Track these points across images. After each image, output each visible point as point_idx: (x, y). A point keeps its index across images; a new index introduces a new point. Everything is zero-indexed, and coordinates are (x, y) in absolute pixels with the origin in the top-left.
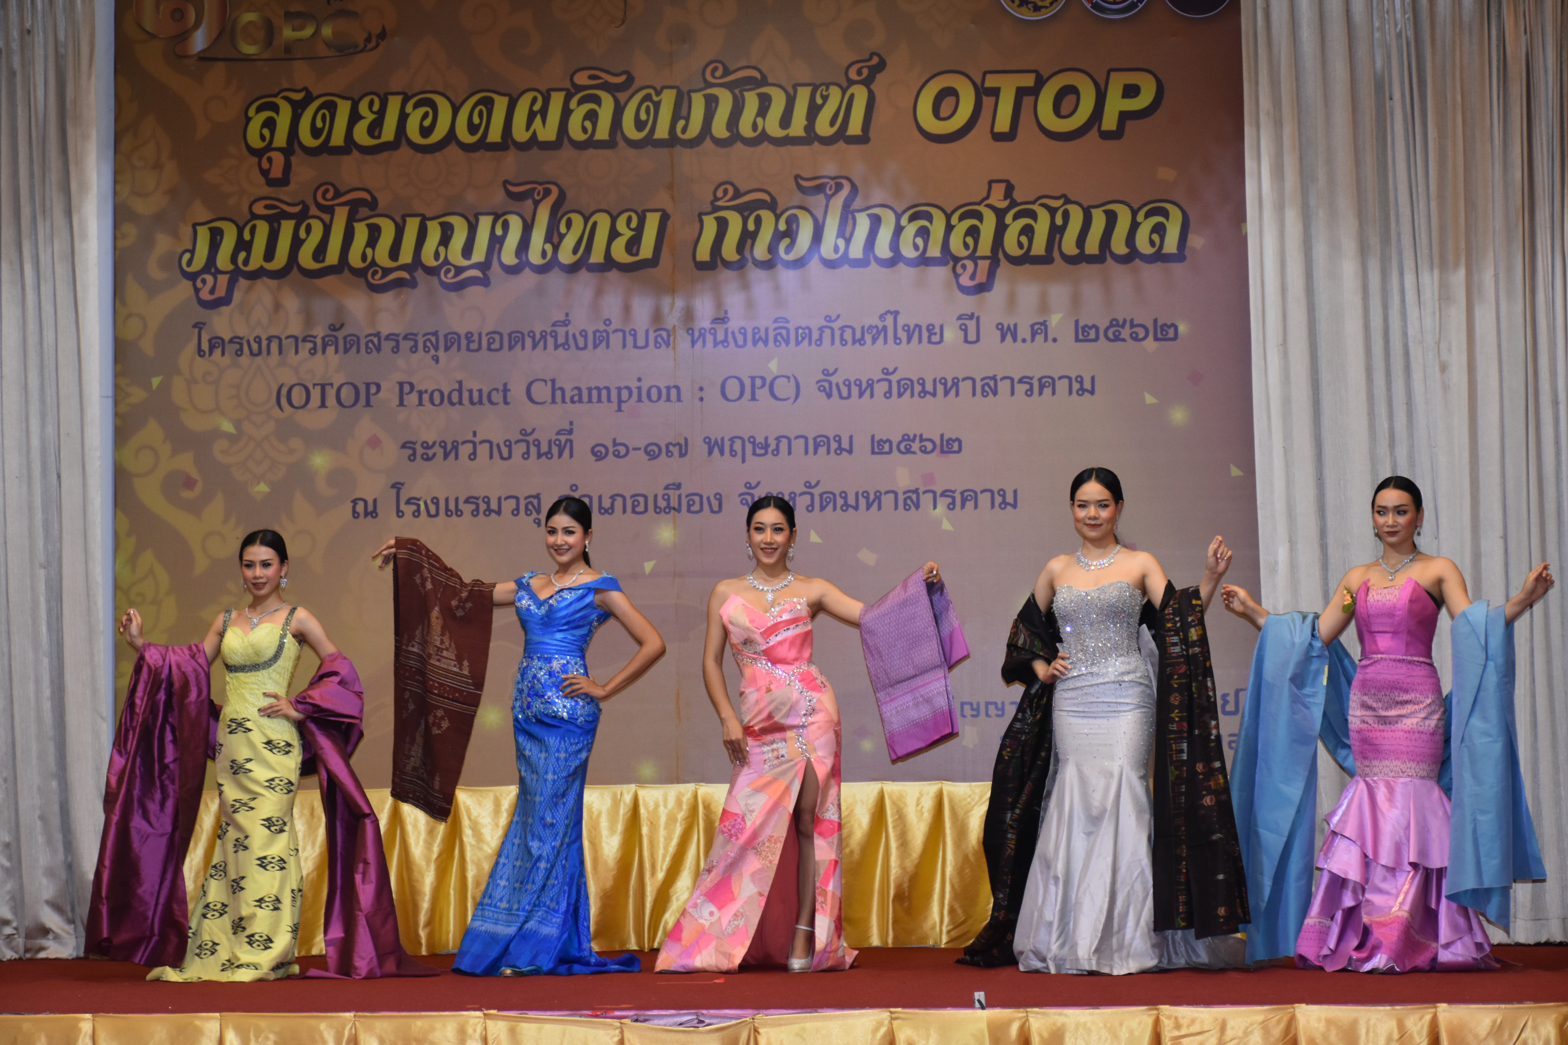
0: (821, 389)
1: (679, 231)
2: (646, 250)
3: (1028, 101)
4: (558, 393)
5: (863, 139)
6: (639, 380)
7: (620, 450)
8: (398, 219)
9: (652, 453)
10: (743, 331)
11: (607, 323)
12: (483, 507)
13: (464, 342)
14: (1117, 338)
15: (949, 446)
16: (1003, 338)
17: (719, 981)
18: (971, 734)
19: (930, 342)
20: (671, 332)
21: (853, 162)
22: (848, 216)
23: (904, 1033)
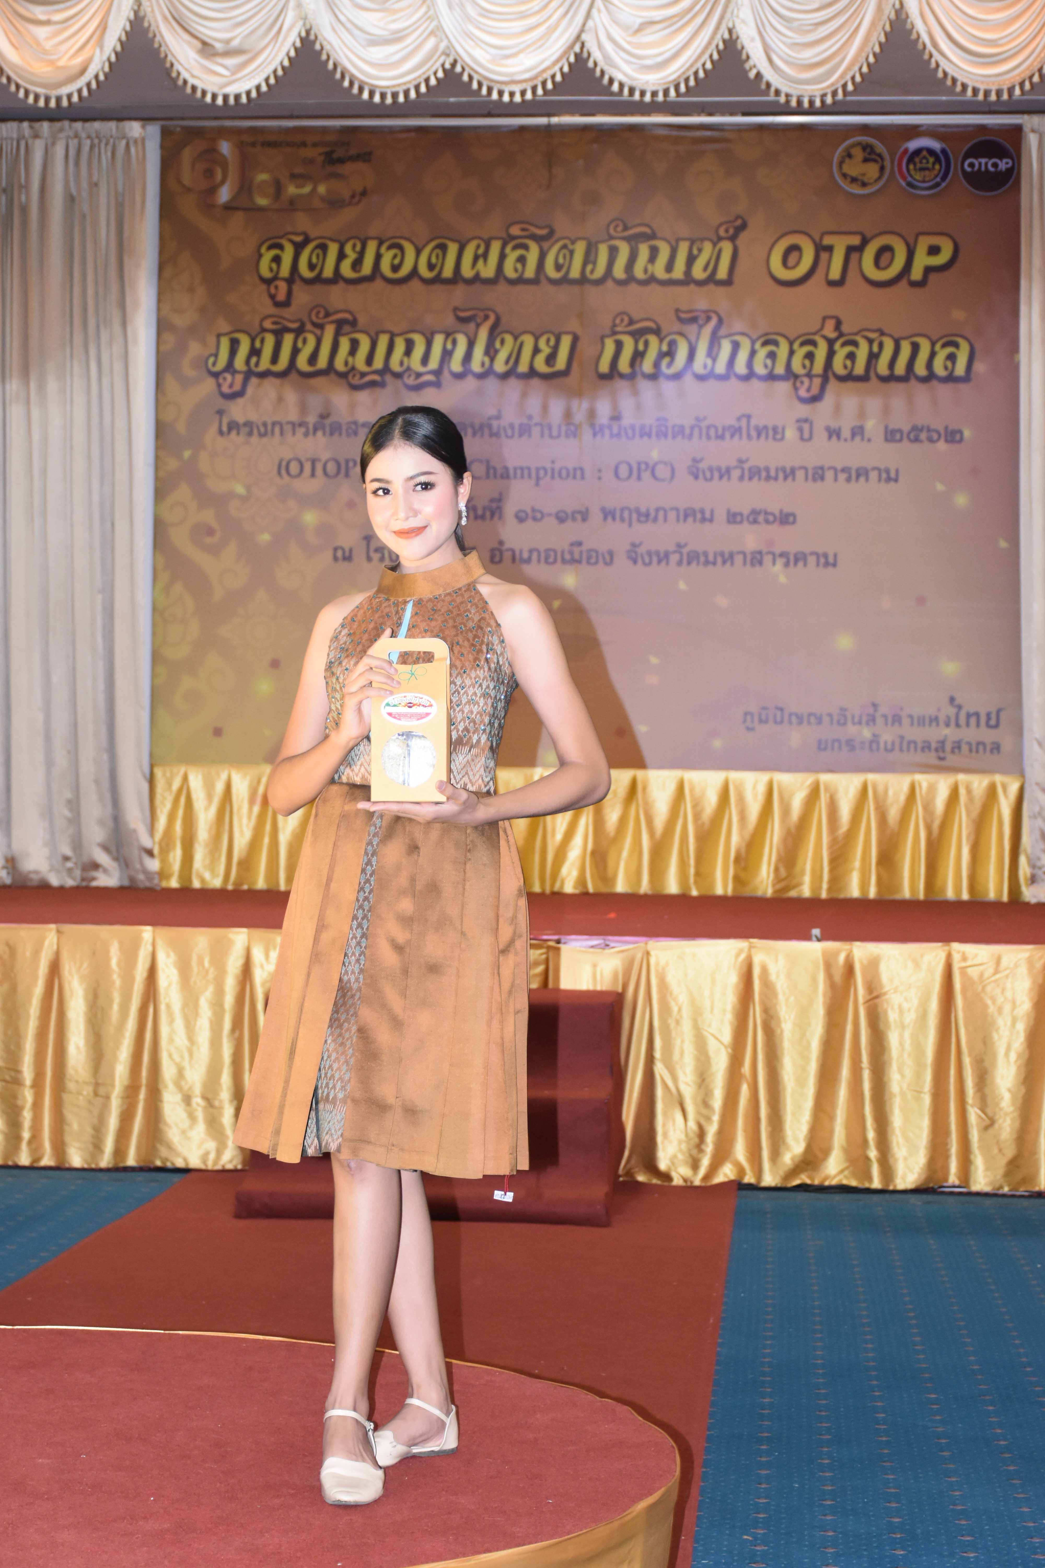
0: (691, 472)
1: (587, 349)
2: (561, 362)
3: (854, 256)
4: (492, 472)
5: (728, 282)
6: (553, 462)
7: (537, 516)
8: (373, 334)
9: (561, 518)
10: (633, 427)
11: (530, 417)
14: (917, 440)
15: (786, 519)
16: (830, 437)
17: (612, 915)
18: (796, 737)
19: (774, 439)
20: (578, 427)
21: (721, 300)
22: (715, 341)
23: (759, 958)
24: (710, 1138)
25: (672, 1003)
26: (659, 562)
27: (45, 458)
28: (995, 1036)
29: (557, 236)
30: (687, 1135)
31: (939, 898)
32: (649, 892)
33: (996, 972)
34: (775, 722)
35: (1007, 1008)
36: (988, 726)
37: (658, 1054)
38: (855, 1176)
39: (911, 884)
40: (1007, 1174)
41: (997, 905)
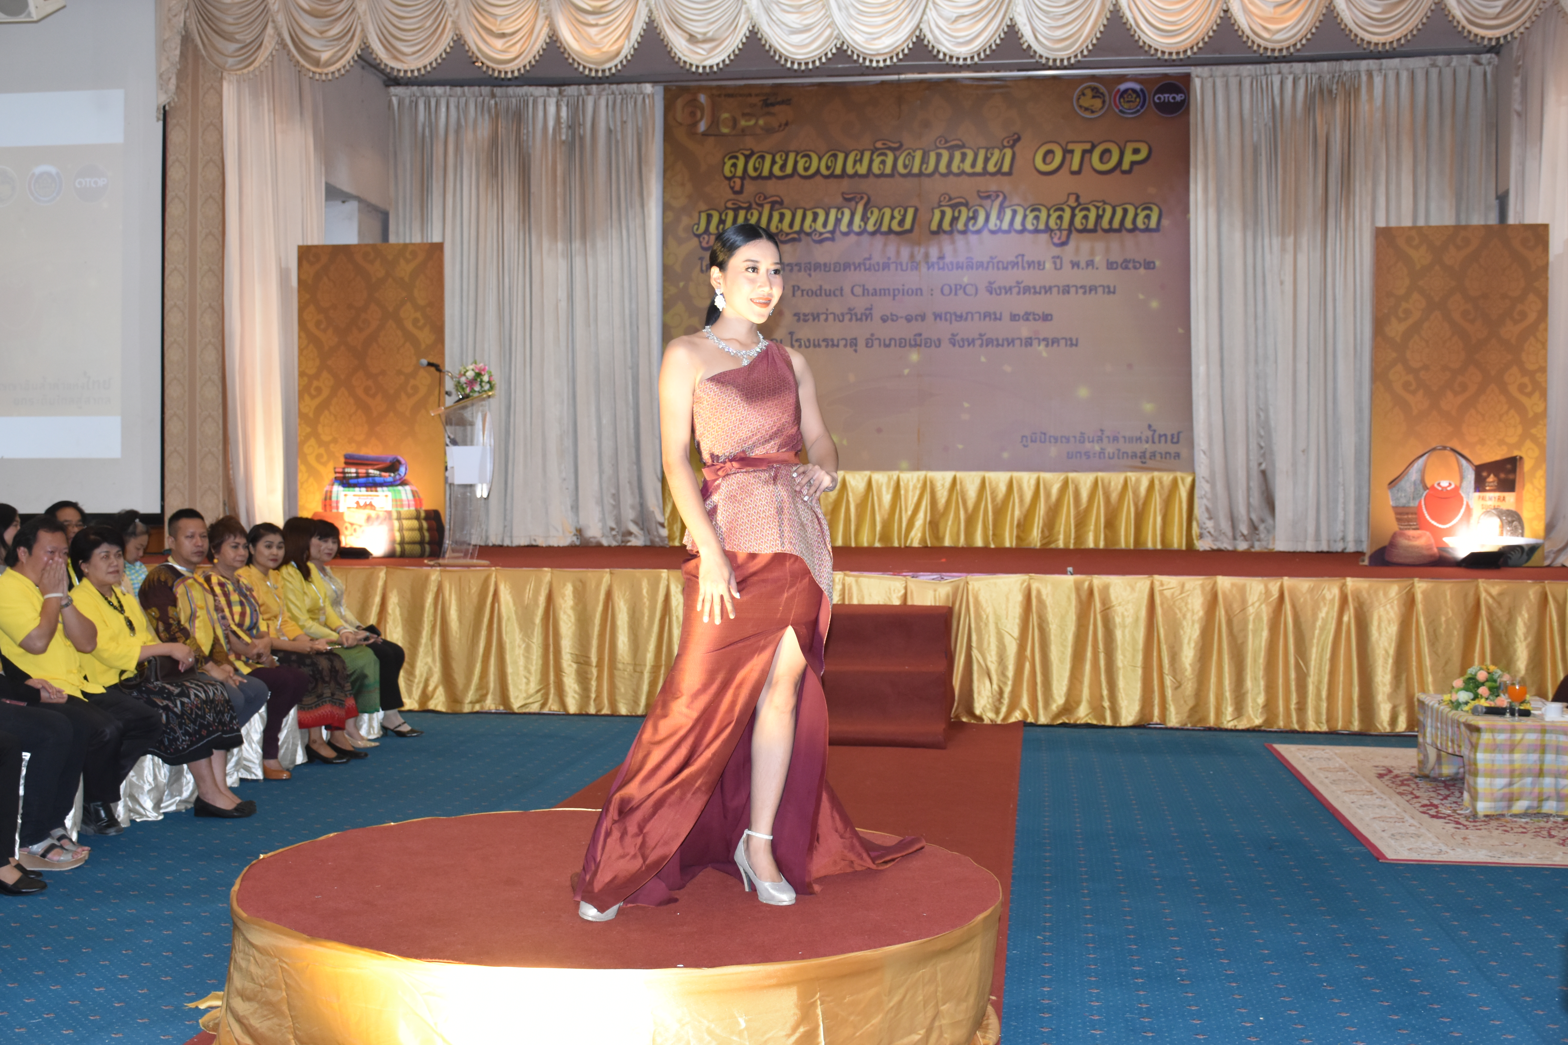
0: (988, 290)
1: (923, 216)
2: (908, 225)
3: (1087, 156)
4: (866, 292)
5: (1009, 173)
6: (903, 285)
7: (894, 318)
8: (793, 210)
9: (909, 319)
10: (952, 263)
11: (889, 258)
12: (830, 343)
13: (823, 268)
14: (1127, 268)
15: (1047, 318)
16: (1073, 267)
17: (943, 560)
18: (1053, 451)
19: (1039, 269)
20: (918, 264)
21: (1005, 184)
22: (1001, 210)
23: (1035, 586)
24: (1006, 695)
25: (982, 614)
26: (969, 345)
27: (596, 287)
28: (1182, 632)
29: (904, 147)
30: (992, 694)
31: (1143, 548)
32: (965, 546)
33: (1182, 593)
34: (1041, 441)
35: (1189, 615)
36: (1173, 442)
37: (974, 644)
38: (1095, 718)
39: (1125, 540)
40: (1189, 717)
41: (1179, 552)
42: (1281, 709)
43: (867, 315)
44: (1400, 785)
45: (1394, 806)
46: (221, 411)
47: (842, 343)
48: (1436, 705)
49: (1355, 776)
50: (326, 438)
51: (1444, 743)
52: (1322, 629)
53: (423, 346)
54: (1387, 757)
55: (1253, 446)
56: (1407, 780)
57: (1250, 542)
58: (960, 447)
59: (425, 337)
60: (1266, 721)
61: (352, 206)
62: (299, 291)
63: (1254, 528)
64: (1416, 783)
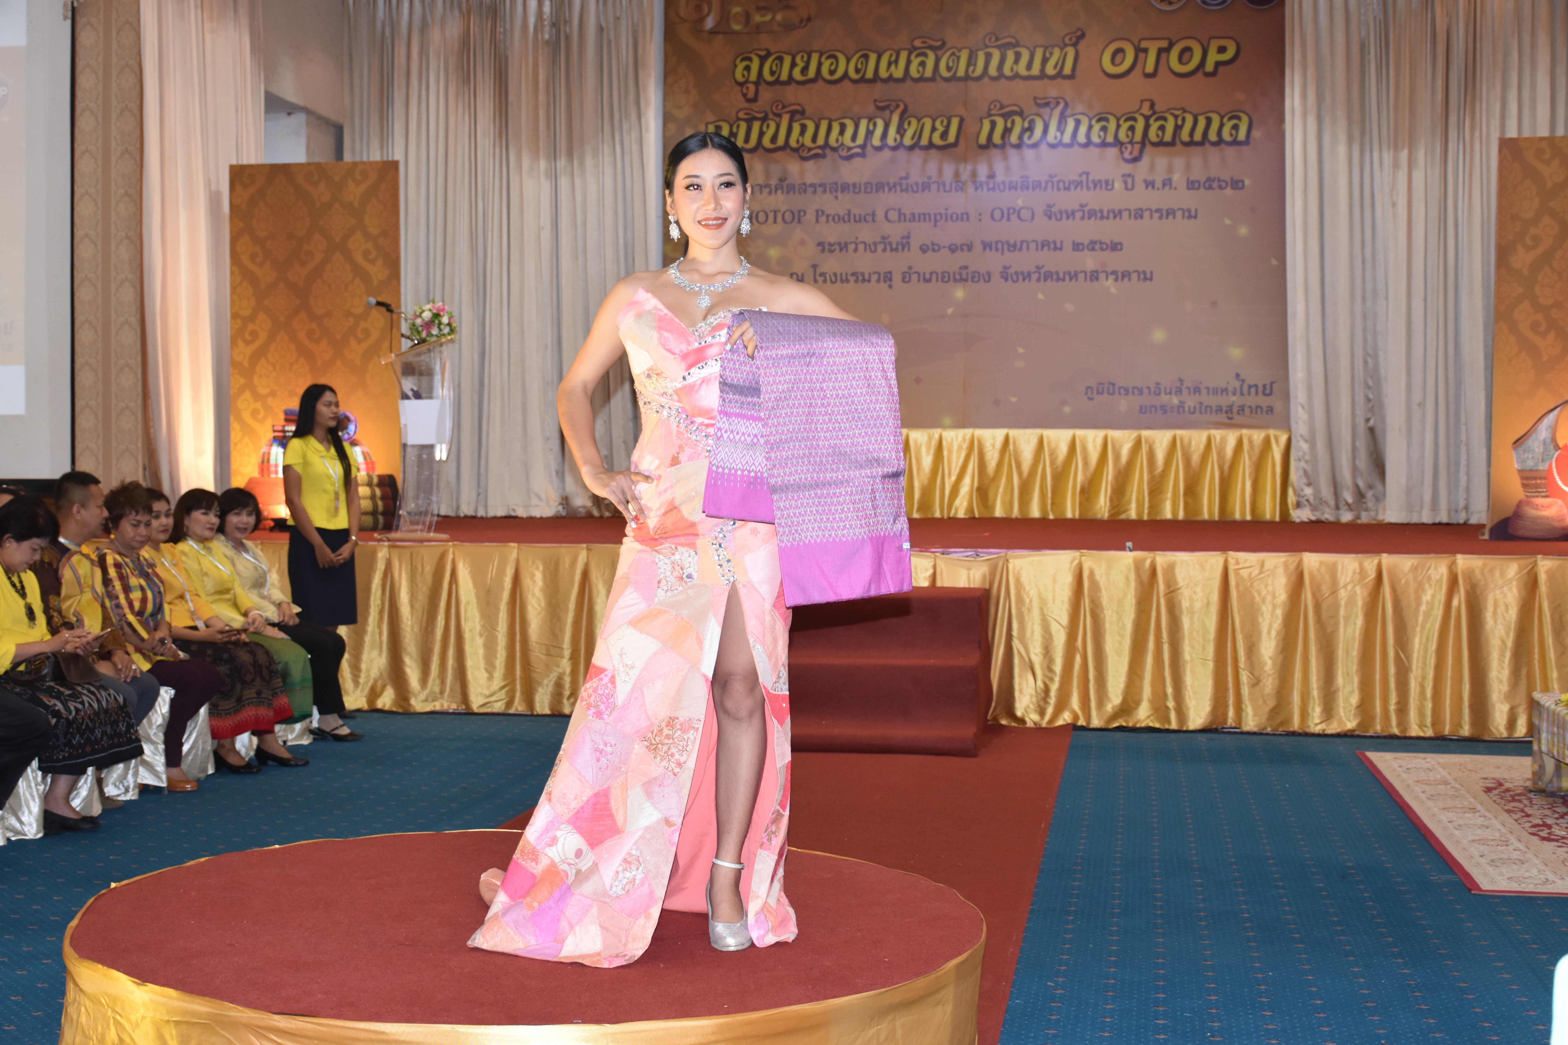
0: (1046, 215)
1: (970, 127)
2: (951, 138)
3: (1164, 55)
4: (902, 217)
5: (1072, 77)
6: (946, 209)
7: (935, 248)
8: (816, 120)
10: (1004, 183)
11: (930, 178)
12: (860, 278)
13: (851, 189)
14: (1210, 188)
15: (1115, 247)
16: (1147, 187)
17: (987, 534)
18: (1124, 404)
19: (1106, 189)
20: (964, 183)
21: (1067, 89)
22: (1062, 119)
23: (1088, 564)
24: (1053, 694)
25: (1025, 596)
26: (1024, 279)
27: (585, 214)
28: (1261, 620)
29: (948, 46)
30: (1036, 692)
31: (1229, 519)
32: (1019, 517)
33: (1261, 573)
34: (1109, 394)
35: (1269, 598)
36: (1264, 394)
37: (1015, 633)
38: (1158, 720)
39: (1209, 509)
40: (1269, 719)
41: (1271, 523)
42: (1378, 710)
43: (904, 244)
44: (1510, 802)
45: (1499, 826)
46: (139, 359)
47: (874, 278)
48: (1553, 706)
49: (1457, 790)
50: (262, 391)
51: (1561, 752)
52: (1427, 615)
53: (375, 283)
54: (1499, 768)
55: (1360, 399)
56: (1519, 795)
57: (1355, 513)
58: (1014, 400)
59: (378, 271)
60: (1359, 725)
61: (300, 119)
62: (231, 218)
63: (1360, 495)
64: (1530, 799)
